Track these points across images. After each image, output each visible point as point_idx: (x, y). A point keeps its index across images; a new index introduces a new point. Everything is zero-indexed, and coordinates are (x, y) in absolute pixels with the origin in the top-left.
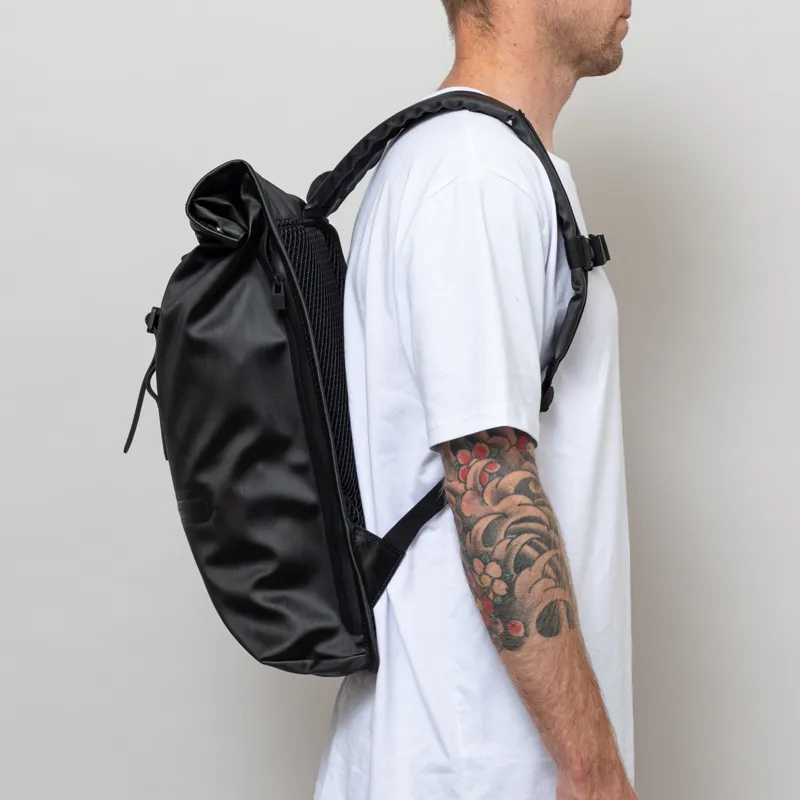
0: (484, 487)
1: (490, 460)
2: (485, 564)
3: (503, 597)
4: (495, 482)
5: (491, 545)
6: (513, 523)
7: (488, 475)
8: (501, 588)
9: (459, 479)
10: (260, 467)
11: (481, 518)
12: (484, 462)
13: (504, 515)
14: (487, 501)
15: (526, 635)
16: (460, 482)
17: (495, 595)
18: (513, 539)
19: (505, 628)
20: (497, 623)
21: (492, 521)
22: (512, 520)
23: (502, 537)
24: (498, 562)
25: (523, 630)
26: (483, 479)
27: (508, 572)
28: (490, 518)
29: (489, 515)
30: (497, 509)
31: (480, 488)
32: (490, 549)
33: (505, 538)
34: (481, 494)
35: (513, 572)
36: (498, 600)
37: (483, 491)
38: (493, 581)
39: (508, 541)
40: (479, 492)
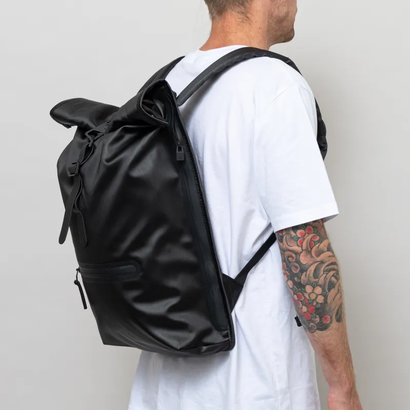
0: (312, 249)
1: (314, 234)
2: (314, 288)
3: (321, 304)
4: (317, 245)
5: (317, 278)
6: (327, 266)
7: (313, 242)
8: (321, 299)
9: (298, 245)
10: (168, 246)
11: (312, 265)
12: (312, 235)
13: (322, 262)
14: (314, 255)
15: (331, 322)
16: (299, 246)
17: (317, 303)
18: (327, 274)
19: (321, 320)
20: (316, 317)
21: (317, 266)
22: (327, 264)
23: (322, 273)
24: (320, 286)
25: (329, 320)
26: (311, 244)
27: (325, 291)
28: (316, 264)
29: (316, 262)
30: (319, 259)
31: (309, 249)
32: (317, 280)
33: (324, 274)
34: (310, 252)
35: (327, 291)
36: (319, 306)
37: (311, 251)
38: (317, 296)
39: (325, 275)
40: (309, 251)
